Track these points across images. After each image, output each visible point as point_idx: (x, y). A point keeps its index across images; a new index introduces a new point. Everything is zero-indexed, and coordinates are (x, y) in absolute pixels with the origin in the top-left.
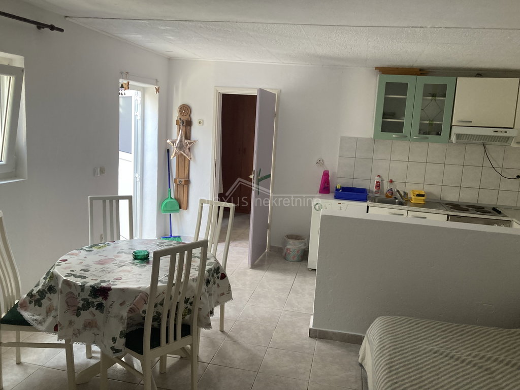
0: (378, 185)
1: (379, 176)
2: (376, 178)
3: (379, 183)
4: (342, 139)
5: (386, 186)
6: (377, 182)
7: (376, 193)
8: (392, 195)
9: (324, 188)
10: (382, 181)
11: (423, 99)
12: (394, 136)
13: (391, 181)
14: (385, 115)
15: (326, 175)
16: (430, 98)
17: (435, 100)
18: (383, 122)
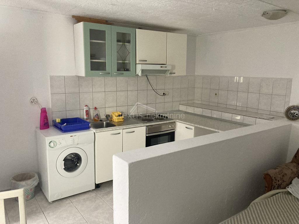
0: (88, 112)
1: (86, 106)
2: (85, 108)
3: (88, 111)
4: (52, 78)
5: (92, 113)
6: (86, 111)
7: (87, 119)
8: (98, 119)
9: (44, 124)
10: (89, 109)
11: (117, 45)
12: (100, 73)
13: (96, 108)
14: (92, 57)
15: (44, 112)
16: (121, 43)
17: (125, 45)
18: (91, 62)
